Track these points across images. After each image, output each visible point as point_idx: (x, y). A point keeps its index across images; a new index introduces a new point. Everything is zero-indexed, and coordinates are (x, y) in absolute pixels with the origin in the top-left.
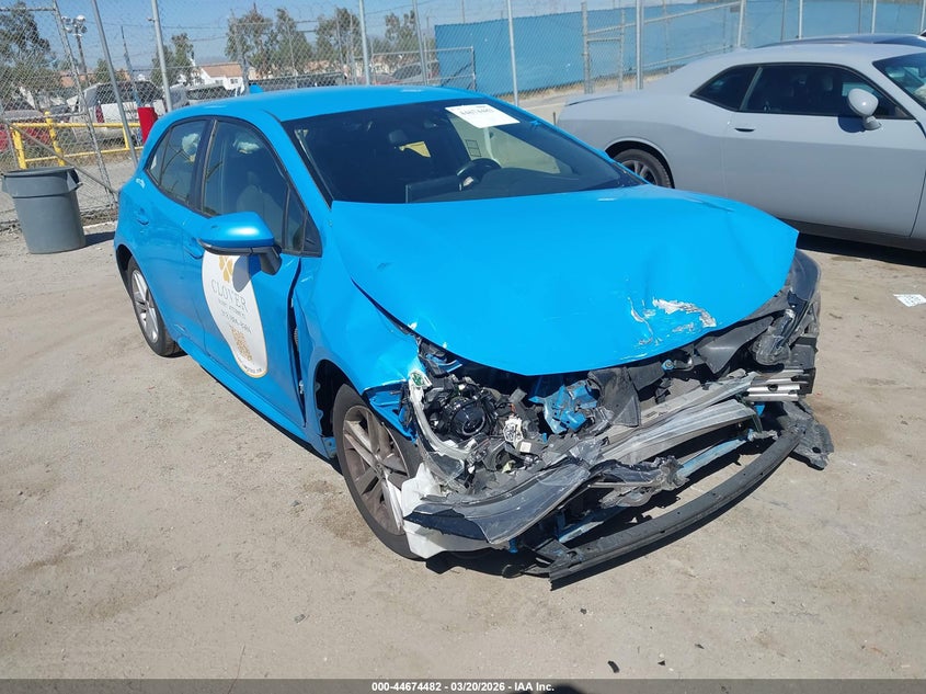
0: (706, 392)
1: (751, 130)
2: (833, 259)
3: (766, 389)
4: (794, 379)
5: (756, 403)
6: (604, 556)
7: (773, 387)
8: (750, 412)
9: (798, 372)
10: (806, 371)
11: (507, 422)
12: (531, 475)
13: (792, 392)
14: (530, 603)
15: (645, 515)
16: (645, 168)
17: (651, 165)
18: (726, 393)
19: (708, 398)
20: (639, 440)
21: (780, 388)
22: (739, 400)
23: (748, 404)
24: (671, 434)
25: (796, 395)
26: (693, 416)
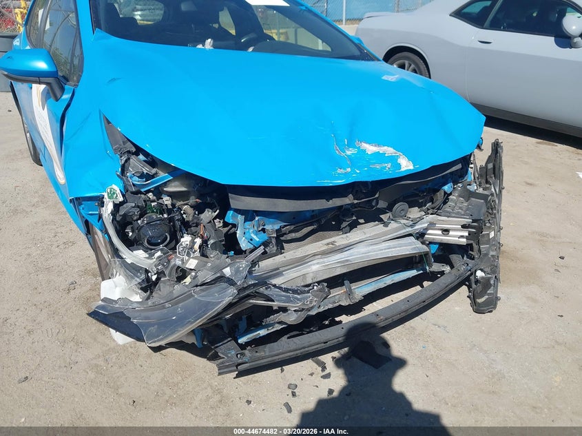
0: (386, 229)
1: (490, 43)
2: (538, 143)
3: (440, 232)
4: (464, 227)
5: (430, 243)
6: (270, 359)
7: (446, 231)
8: (425, 248)
9: (467, 221)
10: (474, 221)
11: (182, 240)
12: (187, 290)
13: (462, 237)
14: (209, 389)
15: (337, 319)
16: (413, 66)
17: (416, 64)
18: (404, 231)
19: (385, 234)
20: (318, 263)
21: (451, 233)
22: (417, 238)
23: (423, 243)
24: (347, 261)
25: (465, 240)
26: (371, 248)
